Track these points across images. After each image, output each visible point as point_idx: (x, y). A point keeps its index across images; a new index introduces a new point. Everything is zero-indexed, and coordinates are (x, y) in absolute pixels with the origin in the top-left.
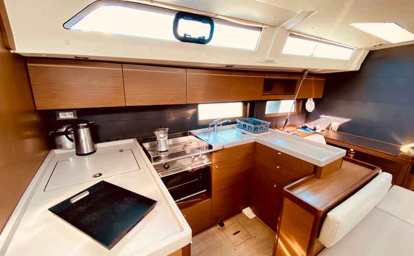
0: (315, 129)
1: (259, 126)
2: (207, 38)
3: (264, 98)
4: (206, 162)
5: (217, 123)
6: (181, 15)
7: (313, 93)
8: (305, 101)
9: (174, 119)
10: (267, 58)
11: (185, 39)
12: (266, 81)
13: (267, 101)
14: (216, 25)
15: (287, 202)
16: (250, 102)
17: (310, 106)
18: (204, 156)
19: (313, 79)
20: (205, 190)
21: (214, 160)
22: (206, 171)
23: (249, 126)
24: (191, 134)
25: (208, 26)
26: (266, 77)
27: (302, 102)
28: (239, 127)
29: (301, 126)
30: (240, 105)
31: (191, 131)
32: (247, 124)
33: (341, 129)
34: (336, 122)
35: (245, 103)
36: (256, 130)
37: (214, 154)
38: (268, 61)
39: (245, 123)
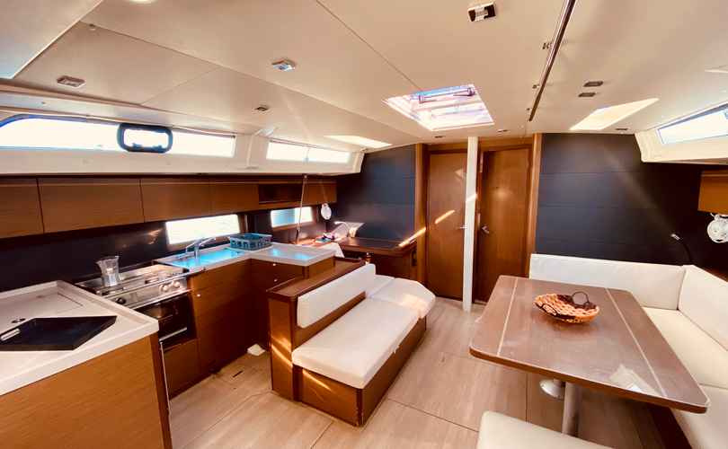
0: (333, 238)
1: (256, 241)
2: (165, 146)
3: (264, 207)
4: (182, 290)
5: (198, 244)
6: (124, 126)
7: (325, 198)
8: (319, 207)
9: (125, 246)
10: (248, 165)
11: (136, 149)
12: (260, 187)
13: (271, 210)
14: (174, 133)
15: (272, 303)
16: (248, 213)
17: (326, 213)
18: (177, 284)
19: (321, 182)
20: (185, 329)
21: (193, 288)
22: (184, 301)
23: (245, 243)
24: (156, 263)
25: (165, 135)
26: (260, 183)
27: (316, 209)
28: (232, 246)
29: (320, 237)
30: (235, 217)
31: (158, 260)
32: (243, 241)
33: (358, 234)
34: (353, 228)
35: (241, 215)
36: (253, 247)
37: (192, 279)
38: (248, 168)
39: (239, 240)
